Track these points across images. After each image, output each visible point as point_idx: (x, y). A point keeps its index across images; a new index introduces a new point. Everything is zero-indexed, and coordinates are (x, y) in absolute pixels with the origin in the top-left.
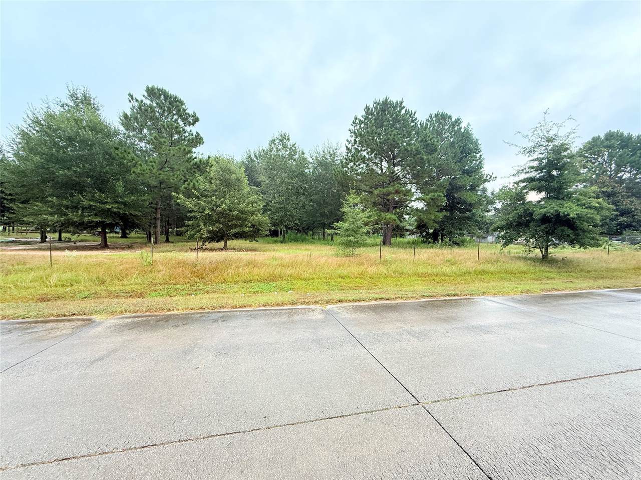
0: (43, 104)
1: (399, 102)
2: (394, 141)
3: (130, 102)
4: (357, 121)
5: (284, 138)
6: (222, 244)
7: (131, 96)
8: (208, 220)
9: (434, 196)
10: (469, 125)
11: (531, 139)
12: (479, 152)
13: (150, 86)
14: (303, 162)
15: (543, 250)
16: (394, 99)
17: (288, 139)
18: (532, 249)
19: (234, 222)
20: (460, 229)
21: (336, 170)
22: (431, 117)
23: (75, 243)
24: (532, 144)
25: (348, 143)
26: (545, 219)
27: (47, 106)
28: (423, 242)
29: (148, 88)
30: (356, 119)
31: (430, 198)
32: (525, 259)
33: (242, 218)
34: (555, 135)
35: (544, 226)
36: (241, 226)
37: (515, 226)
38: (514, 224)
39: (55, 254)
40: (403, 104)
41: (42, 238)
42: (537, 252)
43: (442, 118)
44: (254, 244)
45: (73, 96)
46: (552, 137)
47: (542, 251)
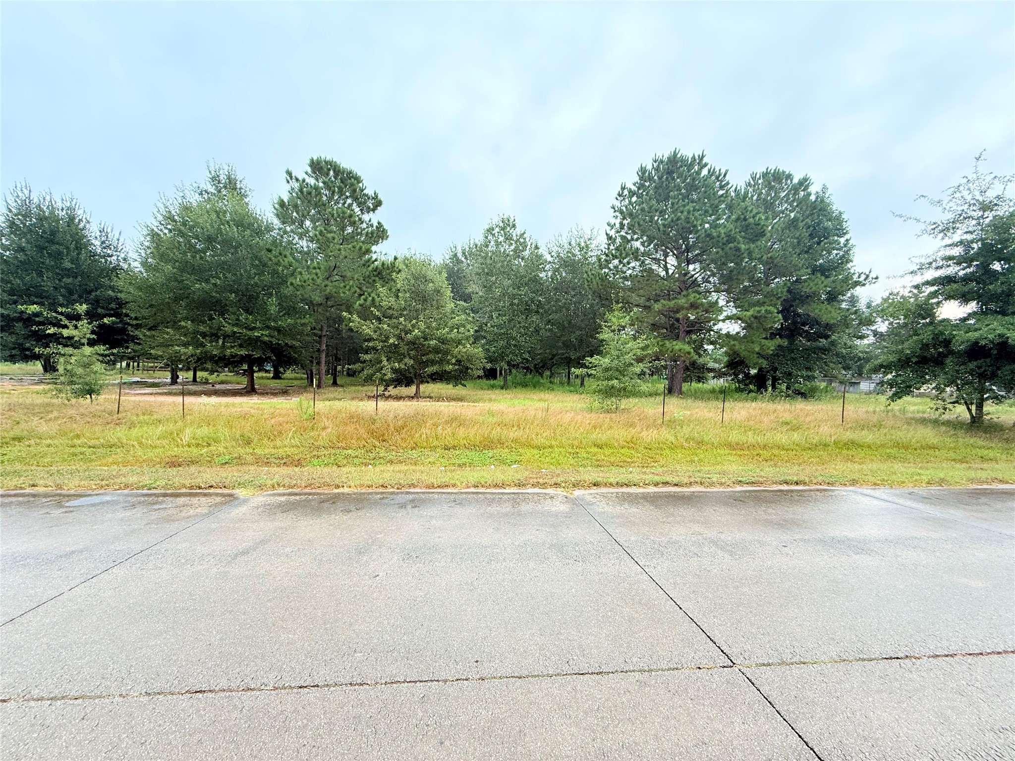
0: (177, 192)
1: (697, 157)
2: (688, 222)
3: (288, 182)
4: (626, 192)
5: (507, 225)
6: (412, 389)
7: (289, 173)
8: (394, 352)
9: (759, 312)
10: (825, 188)
11: (948, 208)
12: (845, 234)
13: (315, 158)
14: (537, 261)
15: (973, 408)
16: (688, 152)
17: (514, 226)
18: (950, 406)
19: (431, 356)
20: (808, 369)
21: (590, 274)
22: (754, 178)
23: (213, 386)
24: (950, 216)
25: (609, 228)
26: (976, 351)
27: (183, 195)
28: (738, 390)
29: (312, 160)
30: (623, 188)
31: (752, 316)
32: (936, 422)
33: (442, 351)
34: (998, 197)
35: (975, 363)
36: (440, 362)
37: (916, 363)
38: (914, 360)
39: (189, 400)
40: (705, 160)
41: (172, 378)
42: (961, 412)
43: (774, 179)
44: (460, 390)
45: (215, 179)
46: (990, 202)
47: (969, 410)
